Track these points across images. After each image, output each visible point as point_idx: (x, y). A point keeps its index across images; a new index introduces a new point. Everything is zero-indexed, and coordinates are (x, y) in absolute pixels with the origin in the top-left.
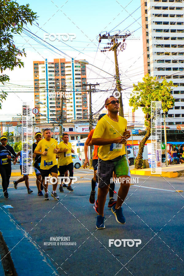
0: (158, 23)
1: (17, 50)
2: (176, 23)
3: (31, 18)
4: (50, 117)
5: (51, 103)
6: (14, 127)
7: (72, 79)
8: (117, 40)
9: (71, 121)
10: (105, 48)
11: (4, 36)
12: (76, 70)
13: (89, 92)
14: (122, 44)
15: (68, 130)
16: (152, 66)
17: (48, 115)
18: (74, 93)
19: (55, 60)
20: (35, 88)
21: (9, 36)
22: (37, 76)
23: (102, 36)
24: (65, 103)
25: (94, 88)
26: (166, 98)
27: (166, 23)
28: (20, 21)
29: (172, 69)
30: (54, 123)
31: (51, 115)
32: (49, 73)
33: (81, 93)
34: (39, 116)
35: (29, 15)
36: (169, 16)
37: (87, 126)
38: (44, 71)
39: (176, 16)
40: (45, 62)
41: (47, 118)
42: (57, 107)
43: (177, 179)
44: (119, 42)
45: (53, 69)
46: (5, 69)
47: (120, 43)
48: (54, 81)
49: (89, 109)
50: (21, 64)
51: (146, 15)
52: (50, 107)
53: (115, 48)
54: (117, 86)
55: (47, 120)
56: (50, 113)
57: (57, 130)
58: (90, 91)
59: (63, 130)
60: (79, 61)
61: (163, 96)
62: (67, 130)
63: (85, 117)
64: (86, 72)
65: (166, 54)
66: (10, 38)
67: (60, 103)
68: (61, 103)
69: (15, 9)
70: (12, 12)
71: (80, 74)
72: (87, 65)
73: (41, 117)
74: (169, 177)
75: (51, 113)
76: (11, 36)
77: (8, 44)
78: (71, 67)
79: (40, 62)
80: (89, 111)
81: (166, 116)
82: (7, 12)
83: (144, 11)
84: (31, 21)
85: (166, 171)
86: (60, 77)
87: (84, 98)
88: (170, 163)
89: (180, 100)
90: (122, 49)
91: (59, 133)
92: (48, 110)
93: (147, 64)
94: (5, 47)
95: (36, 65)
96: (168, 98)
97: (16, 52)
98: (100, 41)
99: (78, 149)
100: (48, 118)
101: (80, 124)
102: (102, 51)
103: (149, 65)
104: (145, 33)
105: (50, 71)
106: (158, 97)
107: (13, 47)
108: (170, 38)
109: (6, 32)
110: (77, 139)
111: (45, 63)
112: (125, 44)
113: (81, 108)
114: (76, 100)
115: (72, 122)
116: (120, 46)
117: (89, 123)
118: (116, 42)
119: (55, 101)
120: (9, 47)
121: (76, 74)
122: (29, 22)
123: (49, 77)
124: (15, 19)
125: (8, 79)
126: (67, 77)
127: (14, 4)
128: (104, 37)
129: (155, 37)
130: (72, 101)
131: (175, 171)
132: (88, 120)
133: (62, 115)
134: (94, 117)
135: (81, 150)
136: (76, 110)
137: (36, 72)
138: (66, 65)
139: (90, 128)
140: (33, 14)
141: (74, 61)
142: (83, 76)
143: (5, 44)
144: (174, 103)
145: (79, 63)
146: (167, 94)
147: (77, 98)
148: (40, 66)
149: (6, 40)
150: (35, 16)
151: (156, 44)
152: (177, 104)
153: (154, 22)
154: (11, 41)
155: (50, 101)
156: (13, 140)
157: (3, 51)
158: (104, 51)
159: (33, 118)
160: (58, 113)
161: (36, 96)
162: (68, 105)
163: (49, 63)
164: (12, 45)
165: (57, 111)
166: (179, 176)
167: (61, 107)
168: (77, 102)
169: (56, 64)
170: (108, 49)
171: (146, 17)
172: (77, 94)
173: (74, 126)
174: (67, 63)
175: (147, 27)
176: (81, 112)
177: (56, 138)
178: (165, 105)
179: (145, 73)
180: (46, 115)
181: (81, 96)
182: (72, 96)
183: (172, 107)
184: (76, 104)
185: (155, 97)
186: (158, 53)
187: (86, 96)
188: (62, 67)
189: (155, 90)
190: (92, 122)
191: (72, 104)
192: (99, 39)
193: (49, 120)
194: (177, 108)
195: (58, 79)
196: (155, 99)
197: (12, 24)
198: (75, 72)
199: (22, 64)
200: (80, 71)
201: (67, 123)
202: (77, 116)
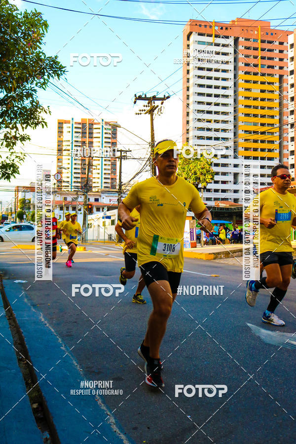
0: (201, 86)
1: (41, 108)
2: (221, 87)
3: (59, 72)
4: (73, 184)
5: (75, 168)
6: (31, 193)
7: (101, 143)
8: (154, 103)
9: (97, 190)
10: (140, 111)
11: (27, 90)
12: (106, 133)
13: (119, 158)
14: (159, 107)
15: (94, 201)
16: (191, 134)
17: (71, 182)
18: (102, 159)
19: (82, 120)
20: (58, 150)
21: (32, 91)
22: (62, 137)
23: (137, 96)
24: (91, 170)
25: (125, 154)
26: (205, 172)
27: (210, 87)
28: (46, 74)
29: (213, 138)
30: (77, 191)
31: (74, 182)
32: (75, 135)
33: (110, 159)
34: (61, 182)
35: (57, 68)
36: (213, 78)
37: (115, 197)
38: (70, 132)
39: (221, 79)
40: (71, 121)
41: (70, 186)
42: (83, 173)
43: (213, 262)
44: (156, 105)
45: (80, 130)
46: (26, 128)
47: (158, 106)
48: (80, 144)
49: (118, 178)
50: (44, 124)
51: (188, 76)
52: (75, 173)
53: (151, 112)
54: (151, 154)
55: (70, 187)
56: (74, 180)
57: (81, 199)
58: (121, 158)
59: (87, 200)
60: (111, 123)
61: (202, 169)
62: (92, 200)
63: (113, 187)
64: (116, 136)
65: (207, 122)
66: (33, 92)
67: (85, 169)
68: (87, 169)
69: (41, 60)
70: (38, 63)
71: (110, 138)
72: (118, 128)
73: (64, 184)
74: (204, 258)
75: (76, 180)
76: (35, 91)
77: (31, 99)
78: (100, 129)
79: (65, 121)
80: (118, 181)
81: (204, 191)
82: (32, 62)
83: (186, 72)
84: (58, 75)
85: (201, 252)
86: (87, 140)
87: (114, 165)
88: (206, 243)
89: (220, 174)
90: (159, 113)
91: (83, 203)
92: (72, 176)
93: (186, 132)
94: (27, 103)
95: (61, 124)
96: (208, 171)
97: (40, 109)
98: (135, 102)
99: (104, 223)
100: (72, 186)
101: (107, 195)
102: (136, 114)
103: (188, 133)
104: (186, 96)
105: (76, 132)
106: (196, 169)
107: (36, 103)
108: (213, 104)
109: (29, 85)
110: (103, 211)
111: (71, 123)
112: (162, 108)
113: (109, 176)
114: (104, 167)
115: (98, 192)
116: (157, 109)
117: (118, 194)
118: (153, 105)
119: (80, 167)
120: (32, 103)
121: (105, 138)
122: (56, 77)
123: (74, 139)
124: (40, 72)
125: (29, 139)
126: (94, 140)
127: (41, 54)
128: (140, 98)
129: (197, 101)
130: (99, 167)
131: (211, 252)
132: (117, 190)
133: (87, 183)
134: (123, 187)
135: (107, 224)
136: (103, 178)
137: (60, 132)
138: (95, 126)
139: (118, 200)
140: (61, 68)
141: (104, 122)
142: (114, 141)
143: (27, 99)
144: (213, 177)
145: (110, 125)
146: (207, 166)
147: (105, 165)
148: (65, 126)
149: (29, 95)
150: (63, 70)
151: (197, 109)
152: (216, 178)
153: (196, 84)
154: (34, 96)
155: (74, 166)
156: (30, 208)
157: (24, 108)
158: (138, 114)
159: (55, 184)
160: (83, 180)
161: (58, 159)
162: (94, 171)
163: (76, 123)
164: (35, 101)
165: (82, 178)
166: (215, 259)
167: (87, 174)
168: (105, 169)
169: (84, 125)
170: (144, 112)
171: (188, 77)
172: (105, 160)
173: (100, 196)
174: (95, 124)
175: (188, 89)
176: (109, 181)
177: (79, 208)
178: (204, 179)
179: (183, 141)
180: (69, 182)
181: (110, 163)
182: (100, 162)
183: (211, 181)
184: (104, 172)
185: (193, 169)
186: (199, 120)
187: (116, 163)
188: (90, 129)
189: (193, 162)
190: (121, 193)
191: (100, 171)
192: (134, 100)
193: (73, 187)
194: (216, 182)
195: (84, 142)
196: (193, 171)
197: (37, 77)
198: (105, 135)
199: (46, 123)
200: (110, 134)
201: (92, 192)
202: (104, 185)
